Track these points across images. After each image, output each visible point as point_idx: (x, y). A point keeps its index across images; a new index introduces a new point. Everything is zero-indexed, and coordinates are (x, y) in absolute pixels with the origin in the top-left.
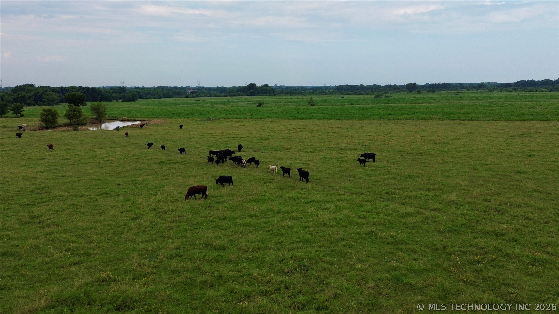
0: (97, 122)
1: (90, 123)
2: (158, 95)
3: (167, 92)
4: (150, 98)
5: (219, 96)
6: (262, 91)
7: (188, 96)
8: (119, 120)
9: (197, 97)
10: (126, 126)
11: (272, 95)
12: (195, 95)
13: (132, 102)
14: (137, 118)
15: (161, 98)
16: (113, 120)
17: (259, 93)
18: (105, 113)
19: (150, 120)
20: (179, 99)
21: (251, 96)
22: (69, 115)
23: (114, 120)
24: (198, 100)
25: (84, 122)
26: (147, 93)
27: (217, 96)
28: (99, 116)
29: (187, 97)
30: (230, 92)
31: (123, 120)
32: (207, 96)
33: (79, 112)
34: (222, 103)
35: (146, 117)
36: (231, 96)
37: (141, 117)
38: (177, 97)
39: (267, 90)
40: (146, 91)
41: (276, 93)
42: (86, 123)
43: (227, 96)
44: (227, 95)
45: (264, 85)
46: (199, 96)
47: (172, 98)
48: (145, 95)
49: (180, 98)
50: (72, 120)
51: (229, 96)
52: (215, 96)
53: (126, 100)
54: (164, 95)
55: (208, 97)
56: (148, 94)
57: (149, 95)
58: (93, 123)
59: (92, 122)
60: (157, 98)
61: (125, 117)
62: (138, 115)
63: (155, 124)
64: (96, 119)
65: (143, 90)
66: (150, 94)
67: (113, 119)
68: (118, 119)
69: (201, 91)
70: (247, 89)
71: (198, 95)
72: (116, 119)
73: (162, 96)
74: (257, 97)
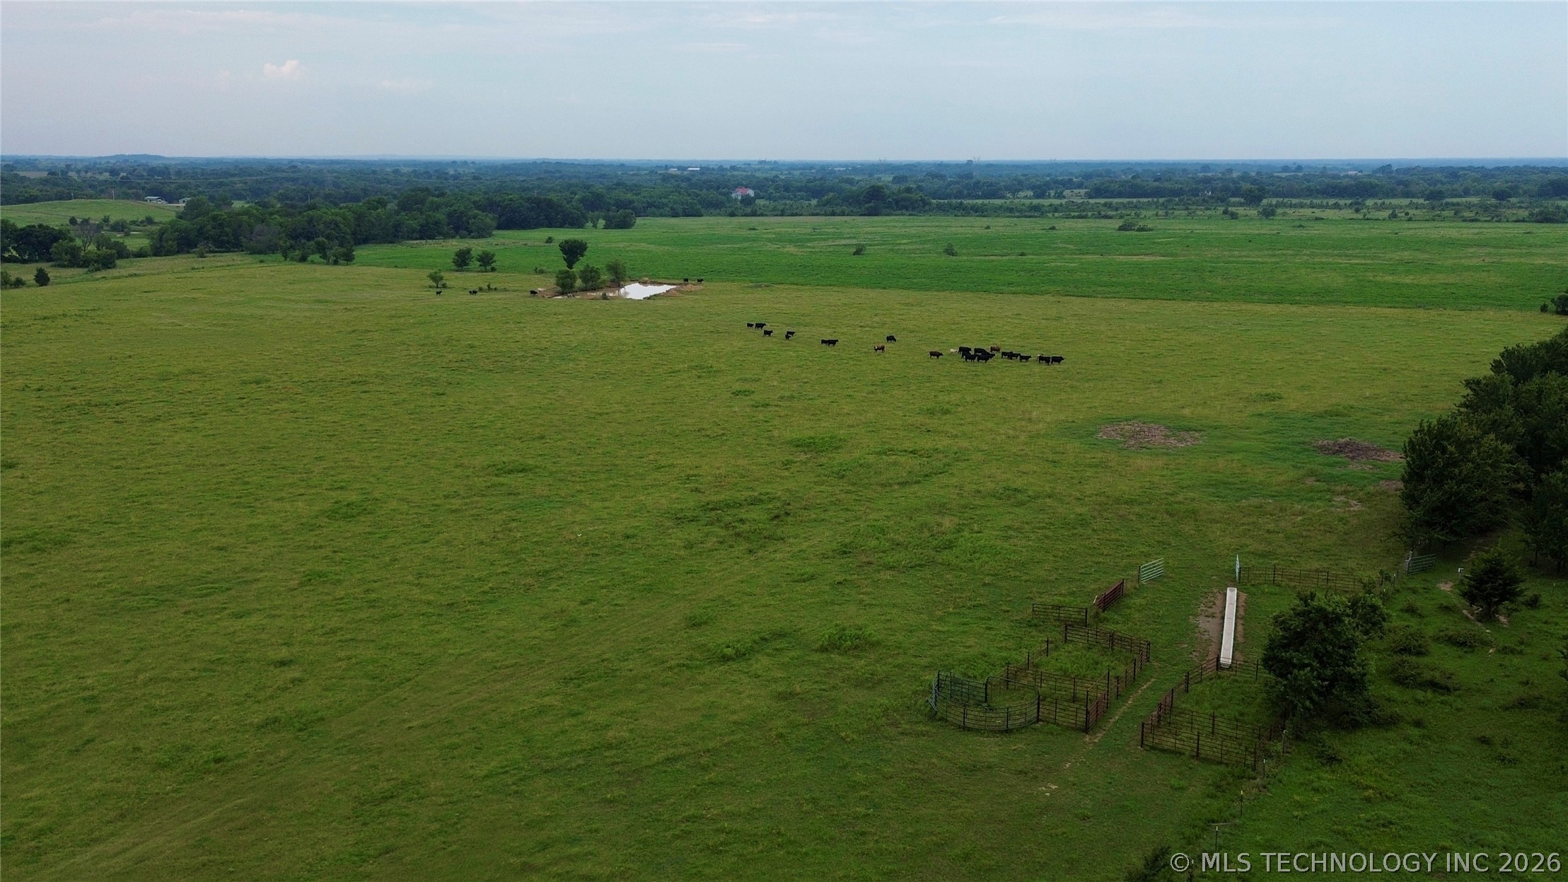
2: (672, 209)
4: (654, 215)
6: (897, 202)
8: (639, 281)
9: (753, 216)
10: (653, 295)
14: (658, 276)
15: (675, 215)
17: (889, 207)
21: (869, 215)
24: (753, 227)
26: (648, 202)
27: (796, 215)
28: (618, 278)
30: (827, 203)
36: (826, 215)
38: (711, 215)
40: (644, 197)
41: (927, 208)
46: (758, 213)
47: (701, 215)
51: (823, 215)
52: (792, 215)
54: (684, 210)
56: (651, 205)
57: (653, 209)
64: (613, 281)
65: (639, 197)
69: (766, 191)
70: (865, 197)
71: (756, 211)
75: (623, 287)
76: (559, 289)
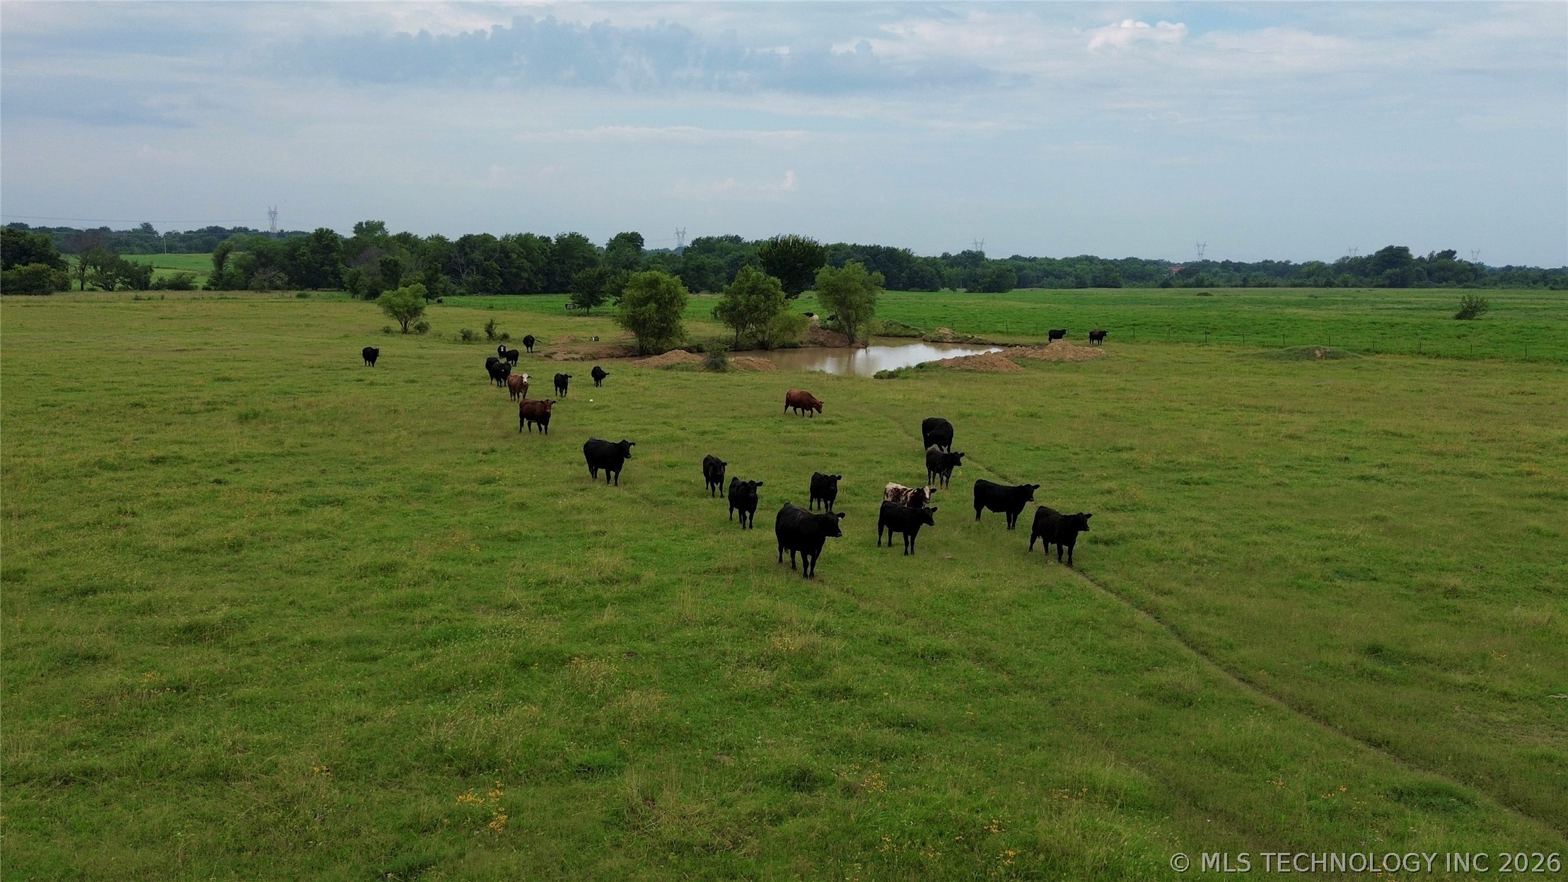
0: (837, 342)
1: (811, 342)
2: (1076, 277)
3: (1105, 269)
4: (1051, 286)
5: (1275, 286)
6: (1430, 274)
7: (1172, 282)
8: (925, 341)
9: (1198, 287)
10: (931, 363)
11: (1474, 287)
12: (1191, 280)
13: (996, 295)
14: (992, 335)
15: (1083, 286)
16: (903, 340)
17: (1420, 279)
18: (871, 309)
19: (1038, 344)
20: (1142, 290)
21: (1390, 286)
22: (733, 309)
23: (907, 340)
24: (1206, 294)
25: (788, 338)
26: (1045, 271)
28: (847, 318)
29: (1165, 285)
30: (1309, 275)
31: (937, 342)
32: (1233, 283)
33: (768, 298)
34: (1299, 304)
35: (1024, 334)
36: (1317, 286)
37: (1008, 334)
38: (1134, 286)
39: (1450, 270)
42: (796, 340)
43: (1301, 285)
44: (1300, 281)
45: (1438, 251)
46: (1206, 283)
47: (1117, 286)
48: (1038, 276)
49: (1141, 287)
50: (744, 327)
51: (1310, 286)
53: (979, 287)
54: (1094, 278)
55: (1236, 286)
56: (1047, 274)
57: (1051, 279)
58: (823, 345)
59: (821, 339)
60: (1073, 287)
61: (947, 331)
62: (1000, 327)
63: (1060, 361)
64: (838, 330)
66: (1053, 275)
67: (903, 333)
68: (921, 335)
69: (1209, 271)
70: (1375, 265)
71: (1202, 281)
72: (915, 337)
73: (1088, 282)
74: (1417, 290)
75: (865, 345)
76: (628, 337)
